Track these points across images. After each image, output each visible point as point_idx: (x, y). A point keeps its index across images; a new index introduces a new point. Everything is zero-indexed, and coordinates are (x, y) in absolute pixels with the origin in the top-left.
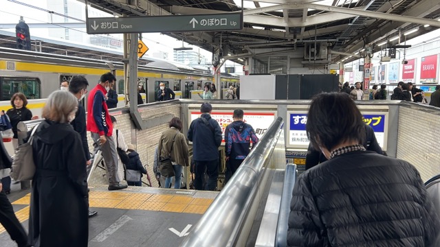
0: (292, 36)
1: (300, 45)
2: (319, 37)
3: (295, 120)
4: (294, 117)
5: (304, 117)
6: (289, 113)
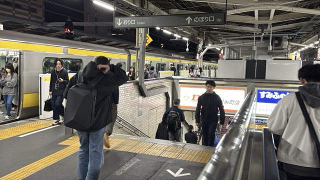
1: (266, 38)
3: (261, 95)
4: (260, 93)
5: (269, 93)
6: (256, 89)
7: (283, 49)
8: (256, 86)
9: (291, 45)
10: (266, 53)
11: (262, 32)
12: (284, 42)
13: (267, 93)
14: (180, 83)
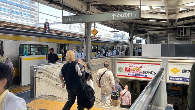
0: (170, 24)
1: (175, 29)
2: (186, 25)
7: (187, 36)
8: (168, 62)
9: (193, 33)
10: (175, 39)
11: (172, 25)
12: (188, 32)
14: (117, 60)
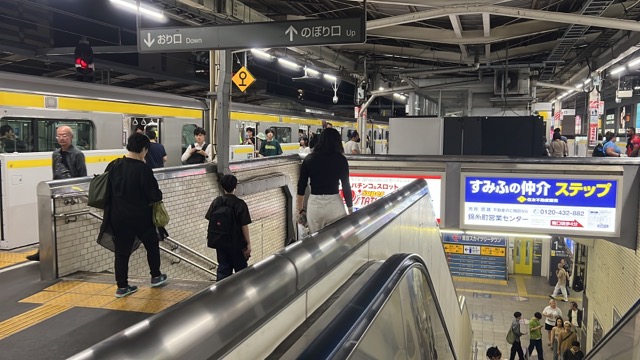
0: (472, 59)
1: (487, 74)
3: (473, 187)
4: (471, 182)
5: (488, 182)
6: (464, 175)
7: (521, 95)
8: (463, 170)
10: (489, 104)
11: (476, 61)
12: (524, 82)
13: (485, 182)
